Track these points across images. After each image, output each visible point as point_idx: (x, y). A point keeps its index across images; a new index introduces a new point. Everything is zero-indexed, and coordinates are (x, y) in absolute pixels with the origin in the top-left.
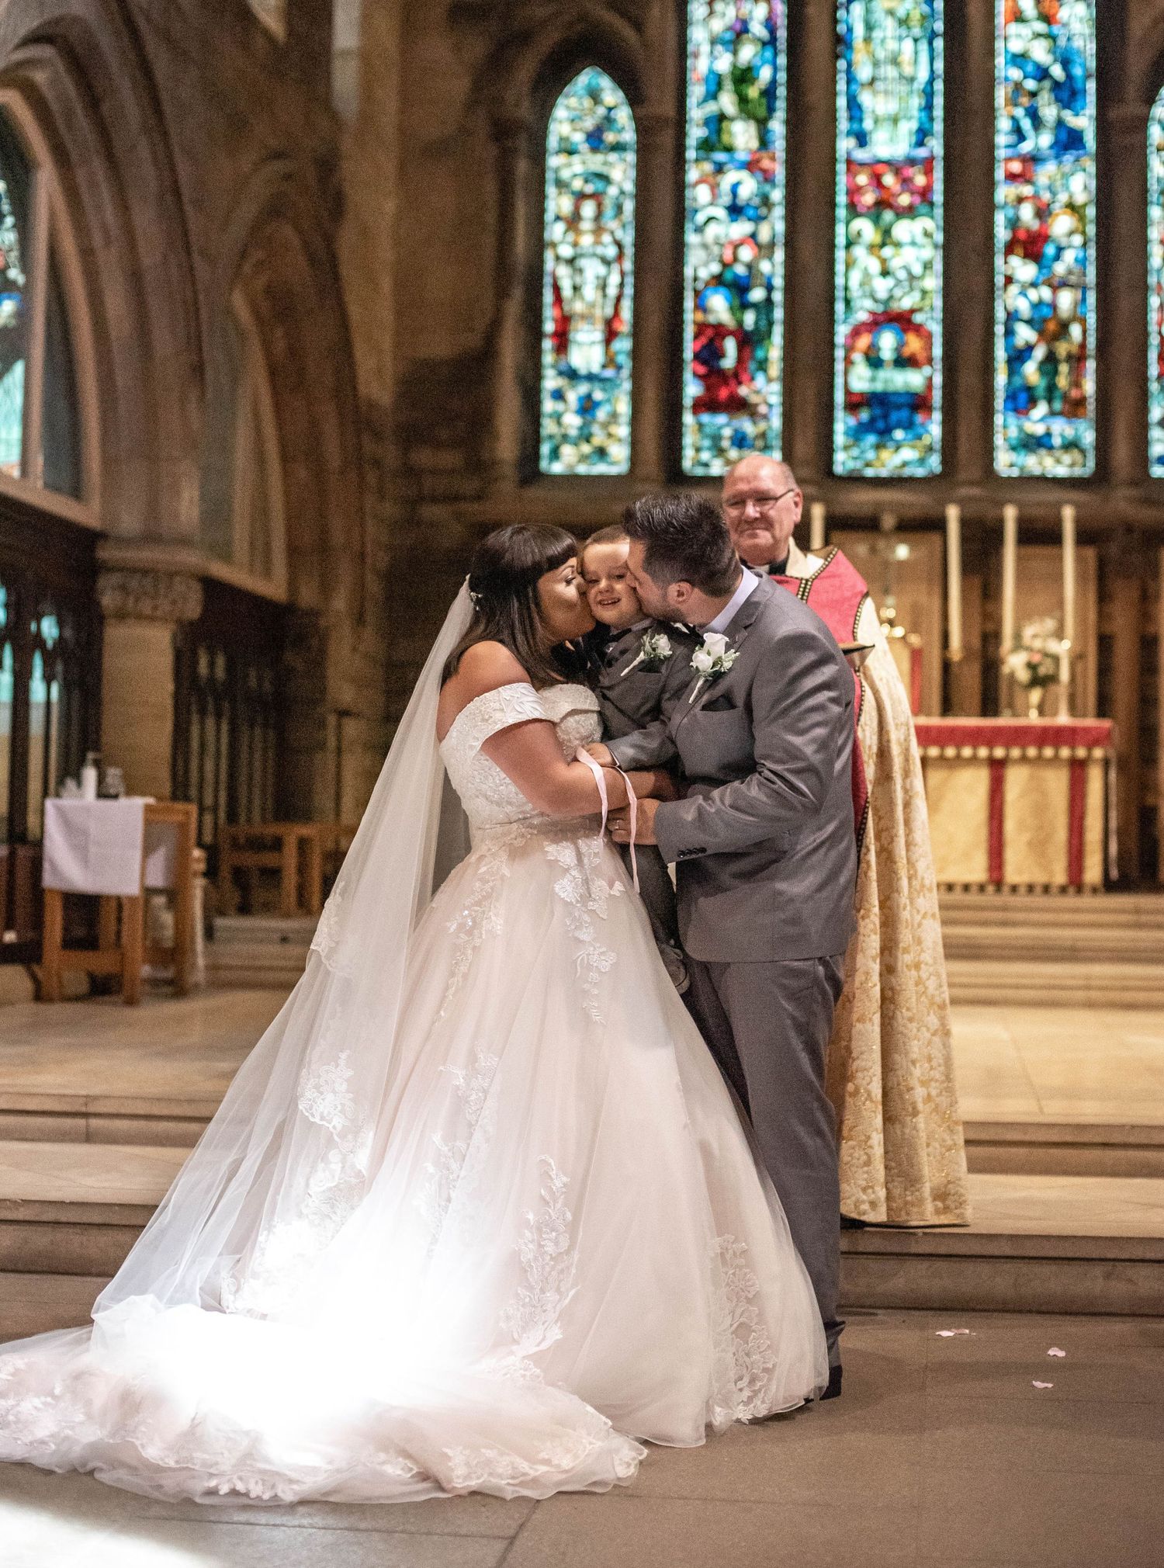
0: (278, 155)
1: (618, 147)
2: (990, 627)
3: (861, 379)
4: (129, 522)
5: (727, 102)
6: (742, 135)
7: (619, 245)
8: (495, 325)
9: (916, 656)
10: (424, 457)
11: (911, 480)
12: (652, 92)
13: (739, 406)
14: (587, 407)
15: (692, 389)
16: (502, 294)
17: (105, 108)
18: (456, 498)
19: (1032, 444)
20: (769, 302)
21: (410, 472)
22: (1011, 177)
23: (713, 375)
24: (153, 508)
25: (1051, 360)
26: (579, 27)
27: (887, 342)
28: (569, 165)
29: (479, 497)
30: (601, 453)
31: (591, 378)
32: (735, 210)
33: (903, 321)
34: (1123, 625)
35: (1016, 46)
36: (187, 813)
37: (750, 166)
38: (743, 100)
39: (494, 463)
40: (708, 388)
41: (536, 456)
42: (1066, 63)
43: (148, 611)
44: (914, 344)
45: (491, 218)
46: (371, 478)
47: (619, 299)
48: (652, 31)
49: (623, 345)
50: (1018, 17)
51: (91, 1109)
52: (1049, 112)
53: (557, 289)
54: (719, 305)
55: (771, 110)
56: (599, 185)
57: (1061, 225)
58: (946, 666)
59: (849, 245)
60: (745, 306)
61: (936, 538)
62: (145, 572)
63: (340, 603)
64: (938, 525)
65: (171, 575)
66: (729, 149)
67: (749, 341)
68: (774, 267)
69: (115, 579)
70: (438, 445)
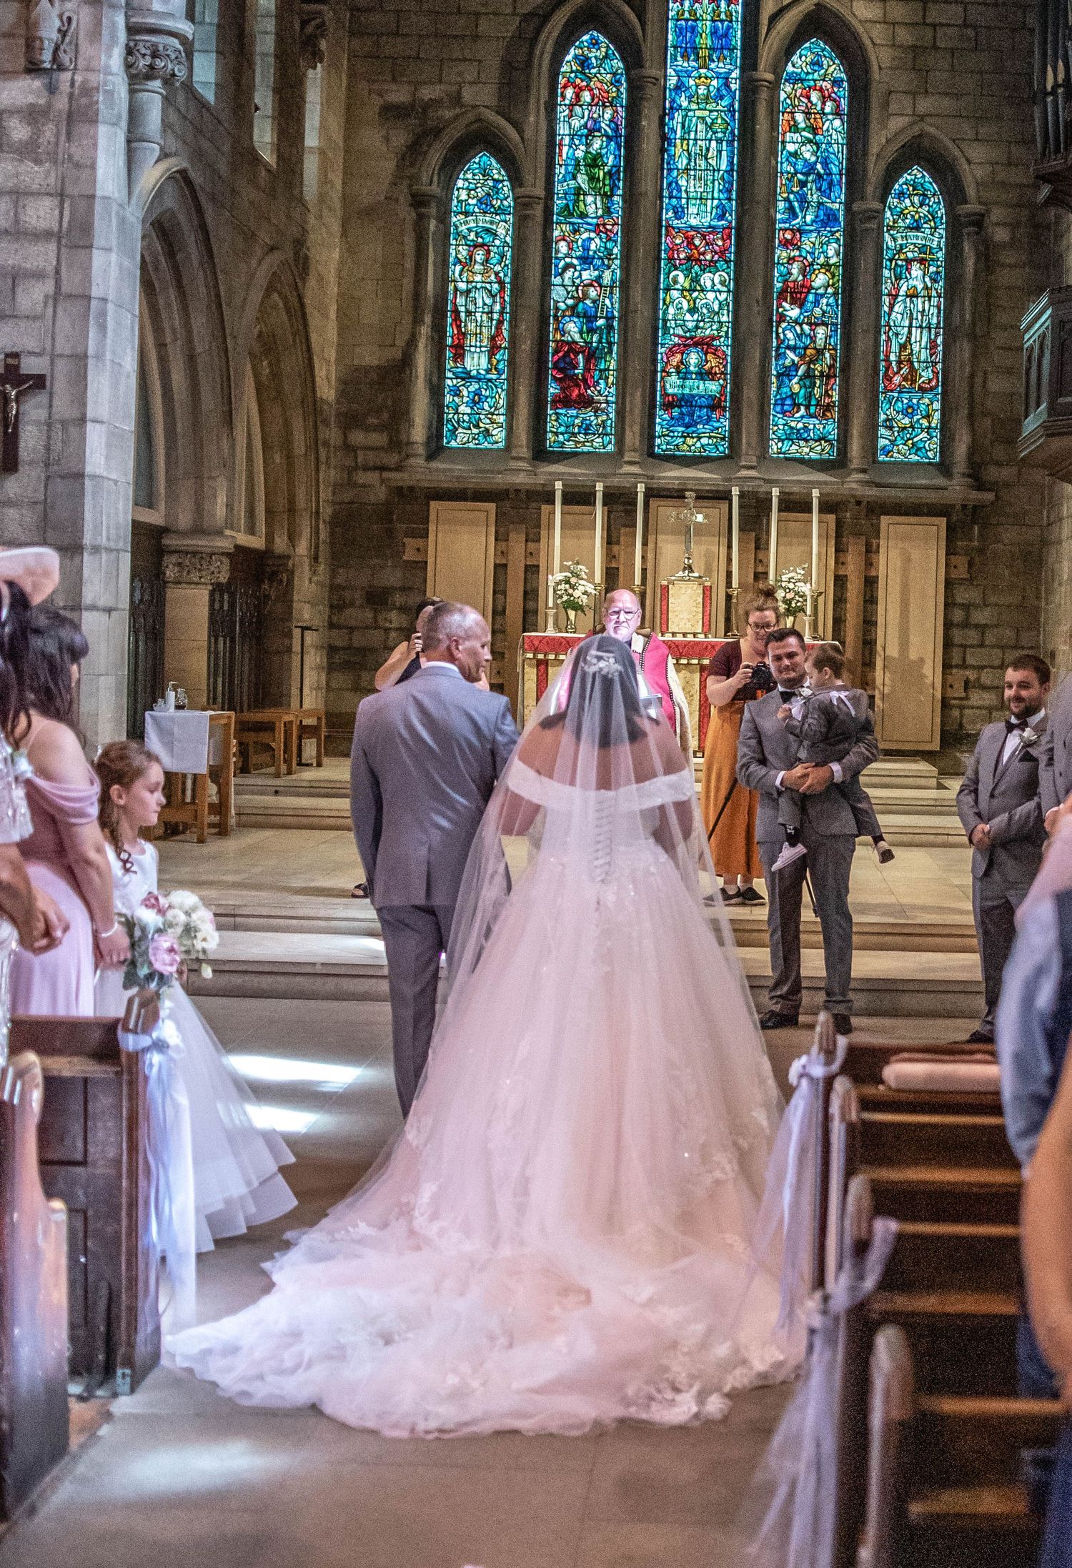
0: (272, 249)
1: (500, 211)
2: (760, 569)
3: (673, 385)
4: (184, 520)
5: (582, 179)
6: (592, 205)
7: (501, 283)
8: (412, 342)
9: (707, 592)
10: (358, 437)
11: (708, 459)
12: (529, 178)
13: (587, 402)
14: (476, 400)
15: (553, 390)
16: (417, 321)
17: (179, 256)
18: (383, 468)
19: (796, 436)
20: (610, 327)
21: (349, 448)
22: (786, 244)
23: (568, 380)
24: (199, 510)
25: (809, 375)
26: (475, 126)
27: (693, 358)
28: (466, 223)
29: (399, 468)
30: (487, 433)
31: (478, 379)
32: (586, 260)
33: (705, 345)
34: (853, 568)
35: (791, 148)
36: (229, 717)
37: (597, 229)
38: (592, 179)
39: (409, 443)
40: (563, 389)
41: (439, 436)
42: (826, 164)
43: (196, 580)
44: (713, 361)
45: (409, 264)
46: (323, 454)
47: (500, 322)
48: (529, 133)
49: (502, 355)
50: (794, 128)
51: (237, 912)
52: (814, 197)
53: (456, 312)
54: (573, 328)
55: (614, 187)
56: (488, 239)
57: (820, 280)
58: (729, 597)
59: (668, 290)
60: (591, 331)
61: (725, 506)
62: (194, 554)
63: (303, 548)
64: (725, 496)
65: (211, 555)
66: (583, 215)
67: (592, 356)
68: (612, 303)
69: (174, 559)
70: (368, 429)
